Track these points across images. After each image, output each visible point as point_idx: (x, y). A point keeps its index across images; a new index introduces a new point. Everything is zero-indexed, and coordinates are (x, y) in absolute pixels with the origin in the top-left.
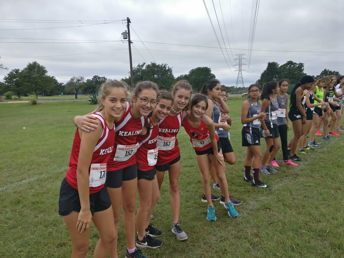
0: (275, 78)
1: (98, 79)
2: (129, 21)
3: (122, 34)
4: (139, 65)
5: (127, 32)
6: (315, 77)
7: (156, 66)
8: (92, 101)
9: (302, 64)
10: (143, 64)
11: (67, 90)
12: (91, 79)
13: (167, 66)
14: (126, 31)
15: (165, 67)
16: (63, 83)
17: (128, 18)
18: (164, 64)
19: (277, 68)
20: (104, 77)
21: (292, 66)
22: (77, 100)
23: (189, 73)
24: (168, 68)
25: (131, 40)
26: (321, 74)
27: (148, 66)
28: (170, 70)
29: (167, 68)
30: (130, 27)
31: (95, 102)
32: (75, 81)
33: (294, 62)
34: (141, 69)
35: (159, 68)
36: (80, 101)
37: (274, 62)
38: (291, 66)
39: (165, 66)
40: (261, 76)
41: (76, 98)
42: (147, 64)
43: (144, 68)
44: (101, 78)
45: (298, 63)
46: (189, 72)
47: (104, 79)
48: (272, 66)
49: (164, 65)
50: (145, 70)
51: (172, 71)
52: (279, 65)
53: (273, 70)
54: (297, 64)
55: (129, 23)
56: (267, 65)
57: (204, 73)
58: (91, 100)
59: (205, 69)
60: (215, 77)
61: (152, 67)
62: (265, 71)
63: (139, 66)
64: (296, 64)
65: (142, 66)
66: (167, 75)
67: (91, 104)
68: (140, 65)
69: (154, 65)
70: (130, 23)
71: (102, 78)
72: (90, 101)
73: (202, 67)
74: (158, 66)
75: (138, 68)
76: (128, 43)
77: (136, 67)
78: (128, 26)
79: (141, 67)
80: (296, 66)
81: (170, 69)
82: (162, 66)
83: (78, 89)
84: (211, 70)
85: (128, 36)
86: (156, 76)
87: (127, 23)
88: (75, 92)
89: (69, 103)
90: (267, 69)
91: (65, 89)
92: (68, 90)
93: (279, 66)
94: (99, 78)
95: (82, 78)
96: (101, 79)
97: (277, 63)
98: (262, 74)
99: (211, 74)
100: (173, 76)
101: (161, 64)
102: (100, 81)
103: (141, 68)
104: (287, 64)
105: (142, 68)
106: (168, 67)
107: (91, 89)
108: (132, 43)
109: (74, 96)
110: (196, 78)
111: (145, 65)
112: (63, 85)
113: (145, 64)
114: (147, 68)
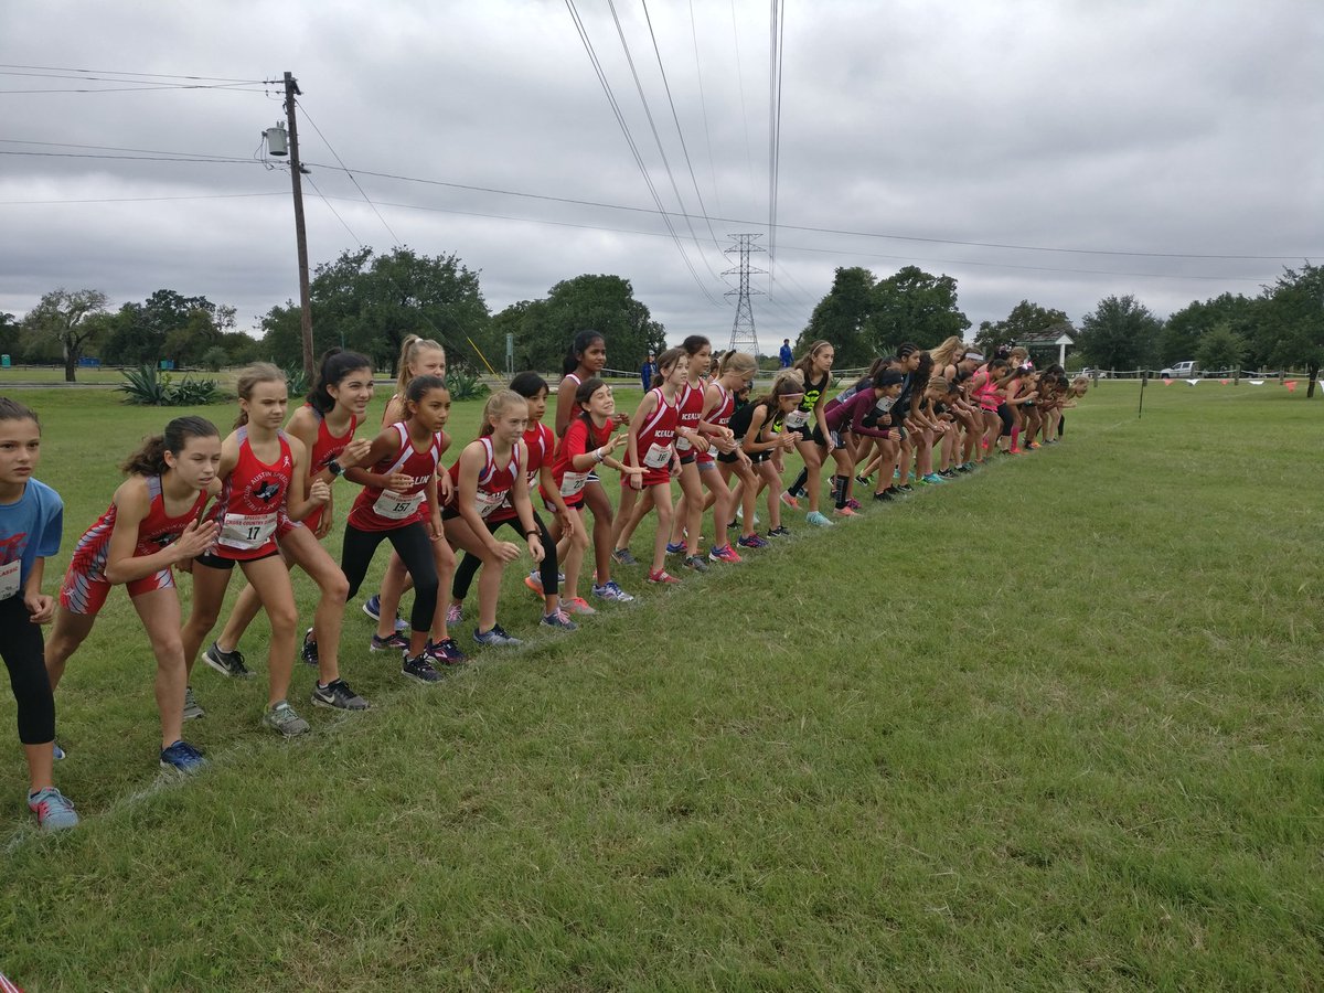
0: (860, 324)
1: (173, 307)
2: (292, 87)
3: (264, 134)
4: (346, 256)
5: (286, 128)
6: (993, 325)
7: (414, 265)
8: (138, 390)
9: (950, 281)
10: (362, 253)
11: (29, 345)
12: (144, 305)
13: (460, 266)
14: (283, 123)
15: (449, 268)
16: (9, 316)
17: (288, 75)
18: (446, 257)
19: (866, 289)
20: (202, 298)
21: (918, 285)
22: (72, 387)
23: (550, 296)
24: (462, 273)
25: (302, 159)
26: (1011, 317)
27: (383, 263)
28: (469, 281)
29: (458, 274)
30: (297, 110)
31: (150, 394)
32: (63, 308)
33: (923, 271)
34: (353, 272)
35: (428, 271)
36: (85, 391)
37: (859, 269)
38: (914, 283)
39: (449, 263)
40: (814, 315)
41: (68, 379)
42: (377, 254)
43: (366, 268)
44: (187, 300)
45: (937, 274)
46: (550, 292)
47: (202, 305)
48: (850, 281)
49: (445, 262)
50: (372, 275)
51: (476, 284)
52: (875, 278)
53: (853, 297)
54: (934, 279)
55: (295, 96)
56: (833, 277)
57: (606, 299)
58: (134, 386)
59: (607, 284)
60: (647, 315)
61: (398, 265)
62: (826, 301)
63: (345, 258)
64: (929, 277)
65: (360, 260)
66: (457, 300)
67: (133, 402)
68: (350, 256)
69: (405, 258)
70: (299, 93)
71: (192, 300)
72: (128, 389)
73: (599, 276)
74: (423, 264)
75: (340, 270)
76: (290, 170)
77: (332, 264)
78: (290, 105)
79: (354, 265)
80: (930, 285)
81: (472, 279)
82: (437, 264)
83: (79, 341)
84: (631, 289)
85: (291, 145)
86: (412, 301)
87: (285, 95)
88: (65, 354)
89: (36, 397)
90: (835, 291)
91: (22, 341)
92: (33, 345)
93: (876, 282)
94: (180, 301)
95: (96, 299)
96: (189, 305)
97: (867, 271)
98: (816, 310)
99: (632, 302)
100: (481, 304)
101: (433, 257)
102: (182, 314)
103: (353, 268)
104: (901, 277)
105: (359, 267)
106: (464, 270)
107: (141, 344)
108: (305, 172)
109: (60, 373)
110: (576, 313)
111: (369, 258)
112: (8, 323)
113: (368, 252)
114: (377, 269)
